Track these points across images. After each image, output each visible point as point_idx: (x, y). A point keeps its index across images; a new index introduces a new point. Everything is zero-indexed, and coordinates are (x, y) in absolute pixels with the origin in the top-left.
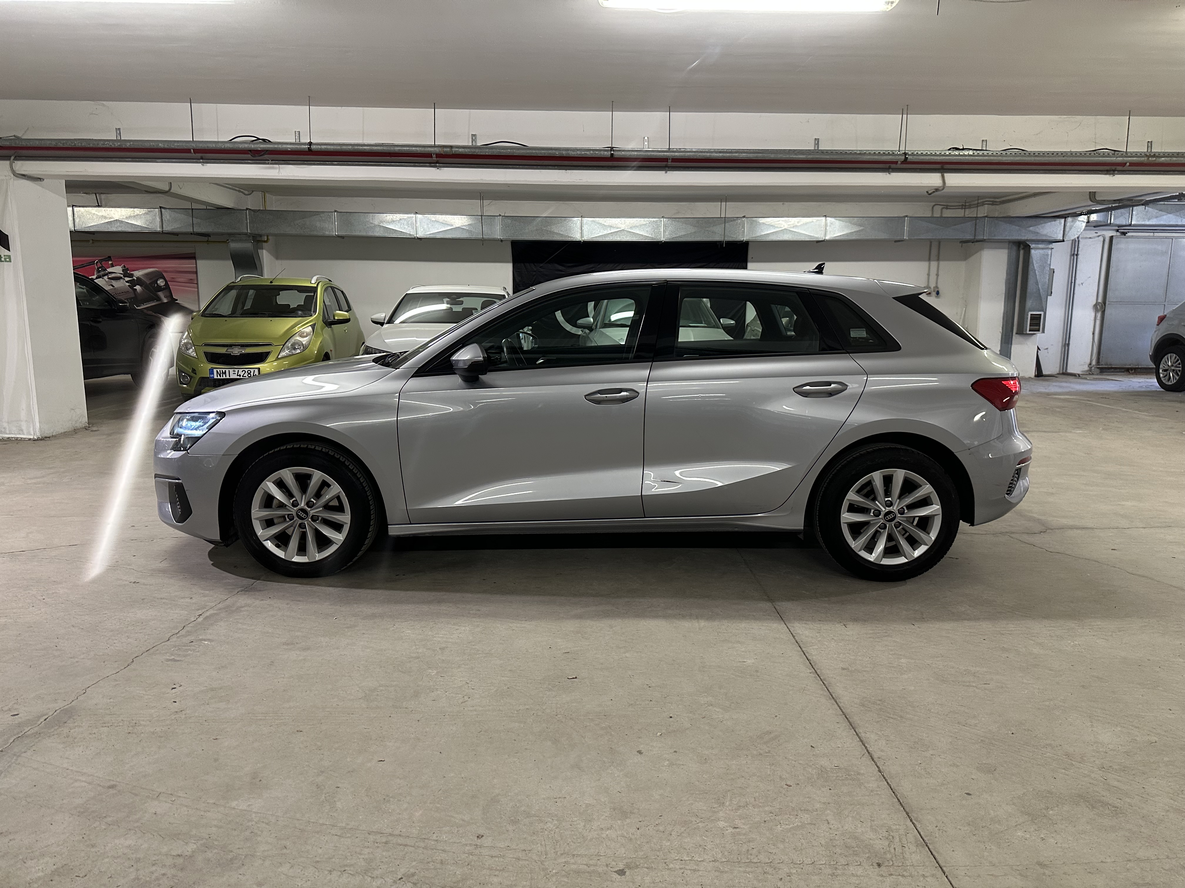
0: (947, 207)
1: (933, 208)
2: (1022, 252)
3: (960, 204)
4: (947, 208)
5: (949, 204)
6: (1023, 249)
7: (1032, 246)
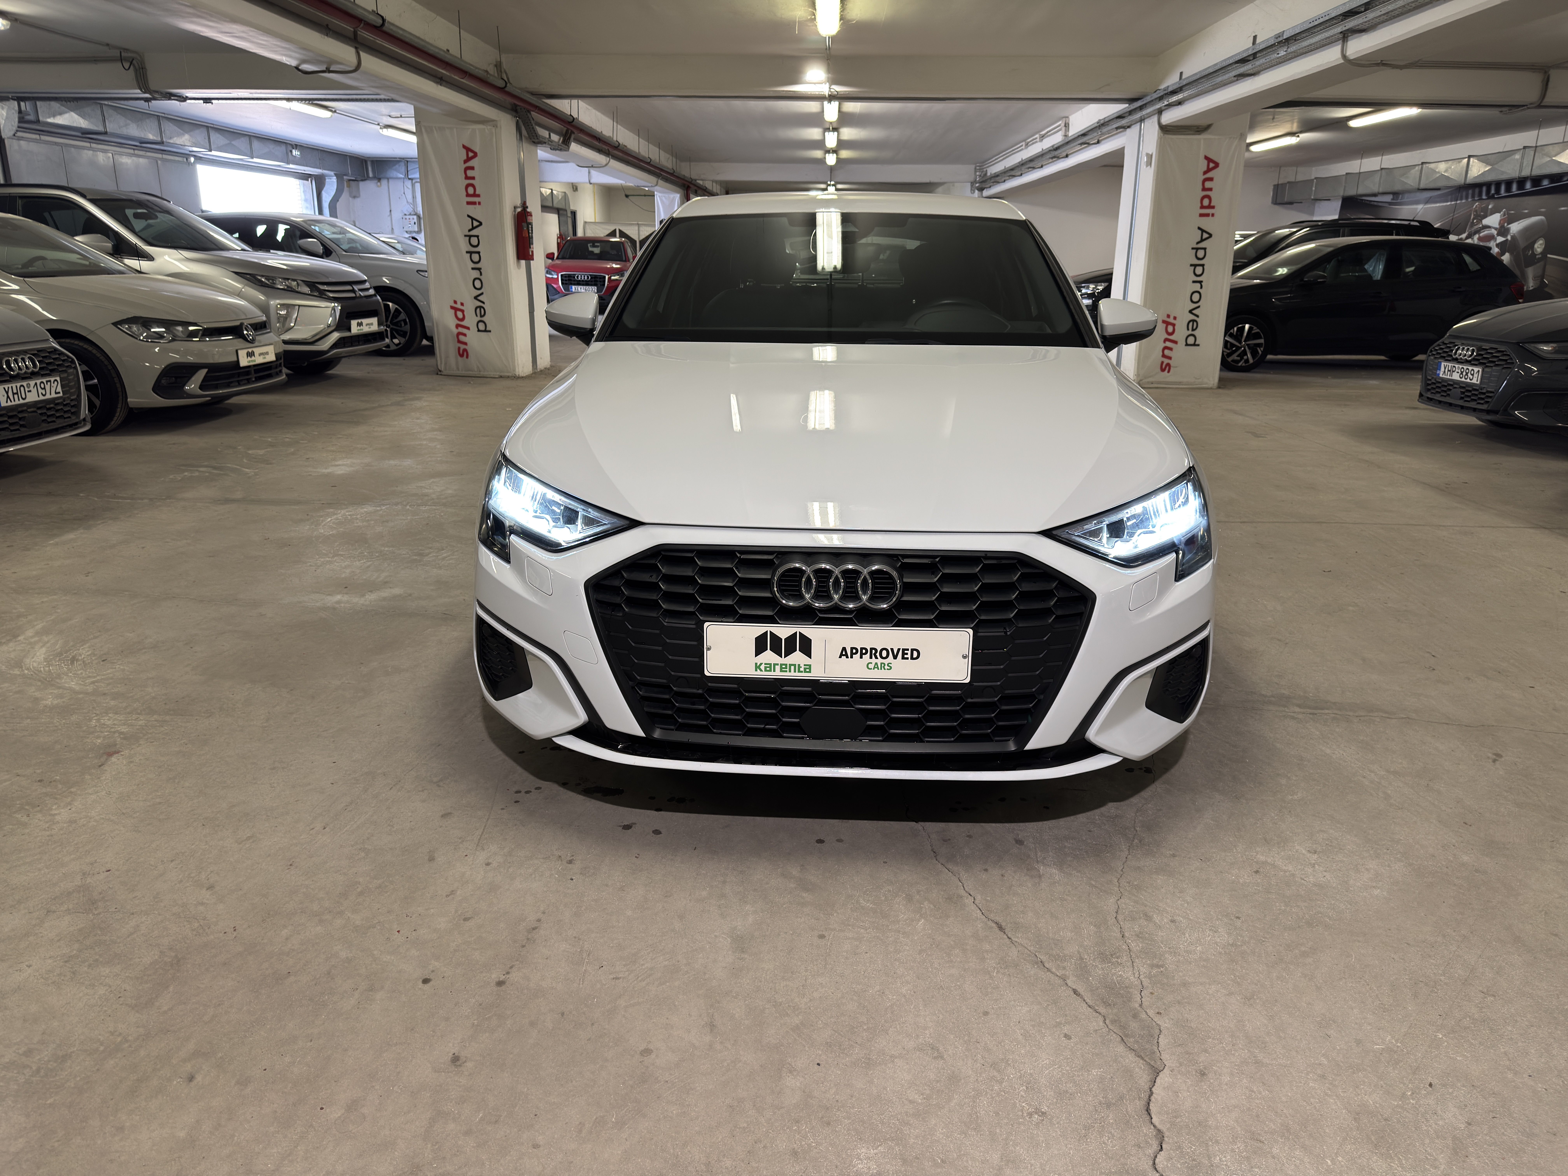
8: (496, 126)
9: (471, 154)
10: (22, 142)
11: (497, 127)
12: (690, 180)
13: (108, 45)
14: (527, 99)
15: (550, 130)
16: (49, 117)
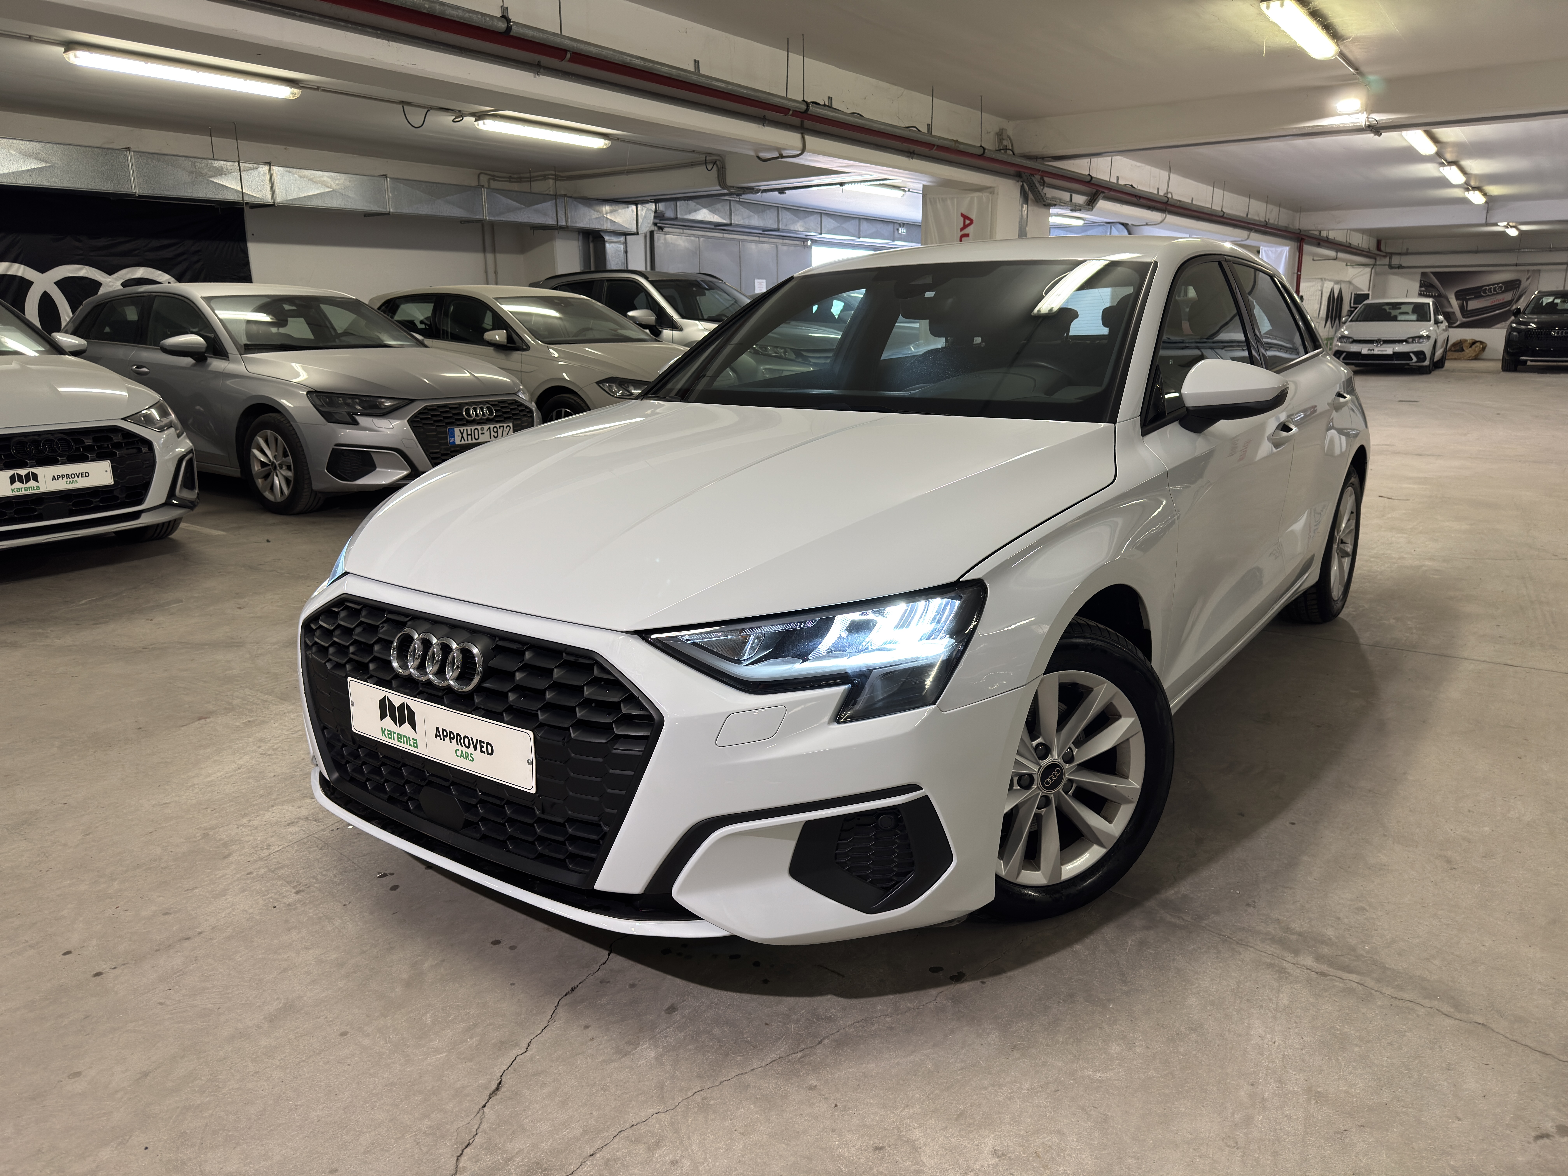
0: (494, 178)
1: (479, 177)
2: (591, 245)
3: (508, 175)
4: (494, 180)
5: (496, 174)
6: (593, 241)
7: (607, 238)
8: (992, 193)
9: (967, 222)
10: (667, 236)
11: (994, 193)
12: (1299, 231)
13: (694, 151)
14: (1019, 164)
15: (1072, 191)
16: (686, 214)
